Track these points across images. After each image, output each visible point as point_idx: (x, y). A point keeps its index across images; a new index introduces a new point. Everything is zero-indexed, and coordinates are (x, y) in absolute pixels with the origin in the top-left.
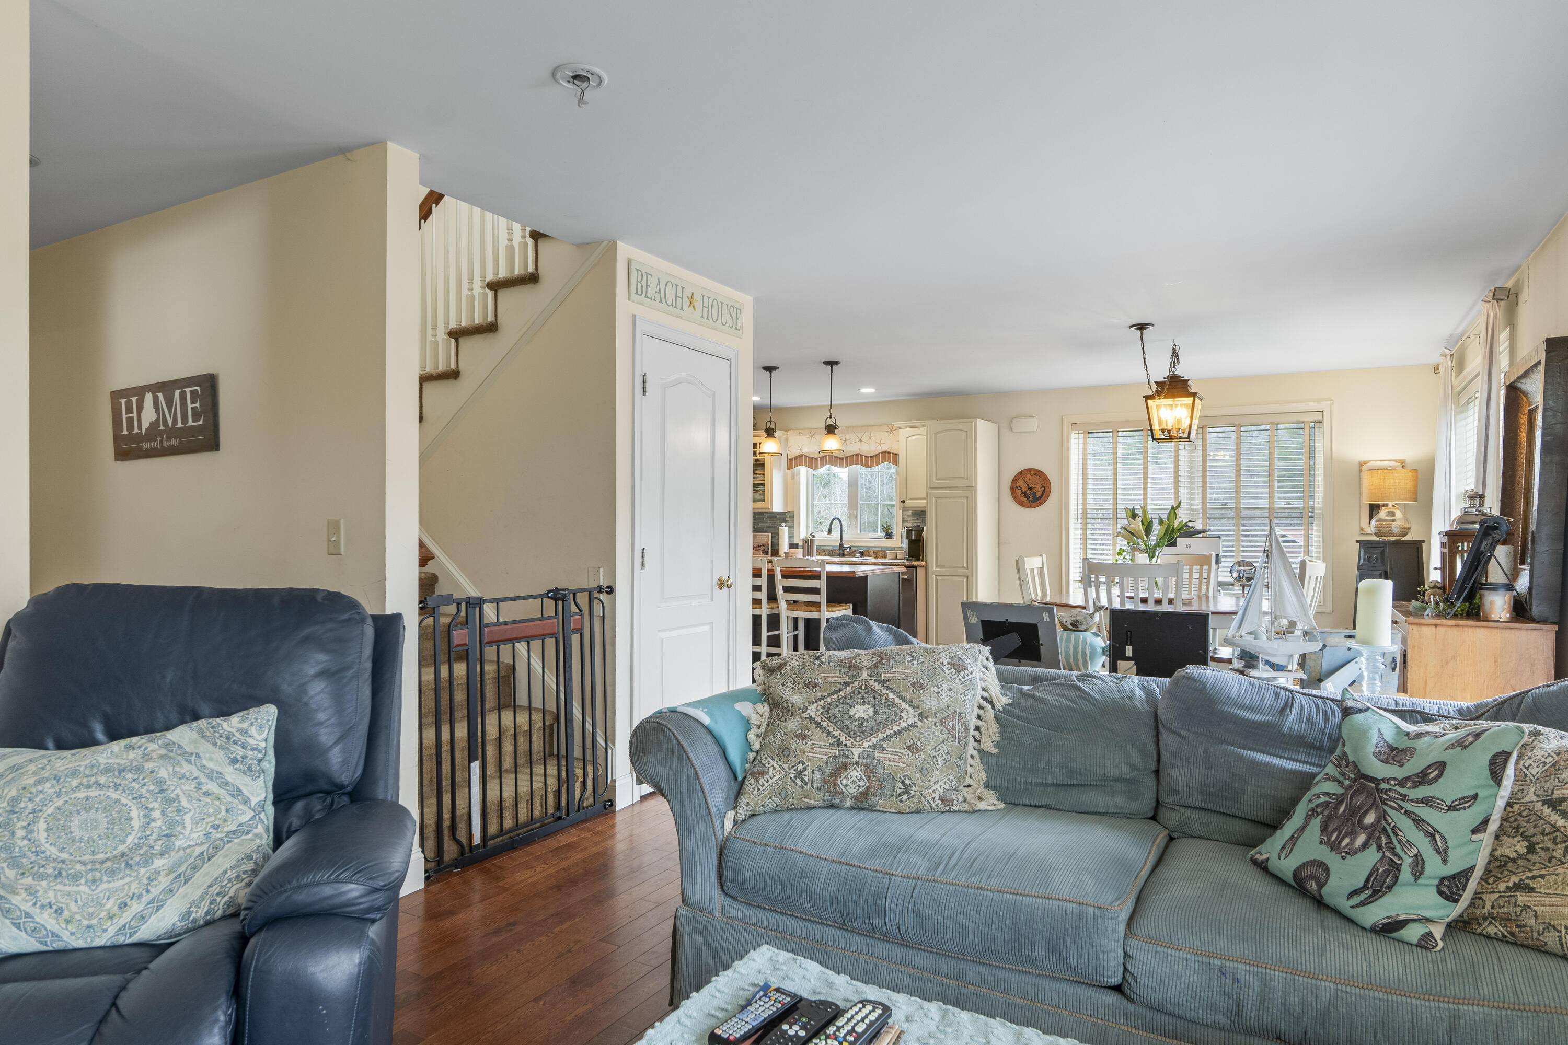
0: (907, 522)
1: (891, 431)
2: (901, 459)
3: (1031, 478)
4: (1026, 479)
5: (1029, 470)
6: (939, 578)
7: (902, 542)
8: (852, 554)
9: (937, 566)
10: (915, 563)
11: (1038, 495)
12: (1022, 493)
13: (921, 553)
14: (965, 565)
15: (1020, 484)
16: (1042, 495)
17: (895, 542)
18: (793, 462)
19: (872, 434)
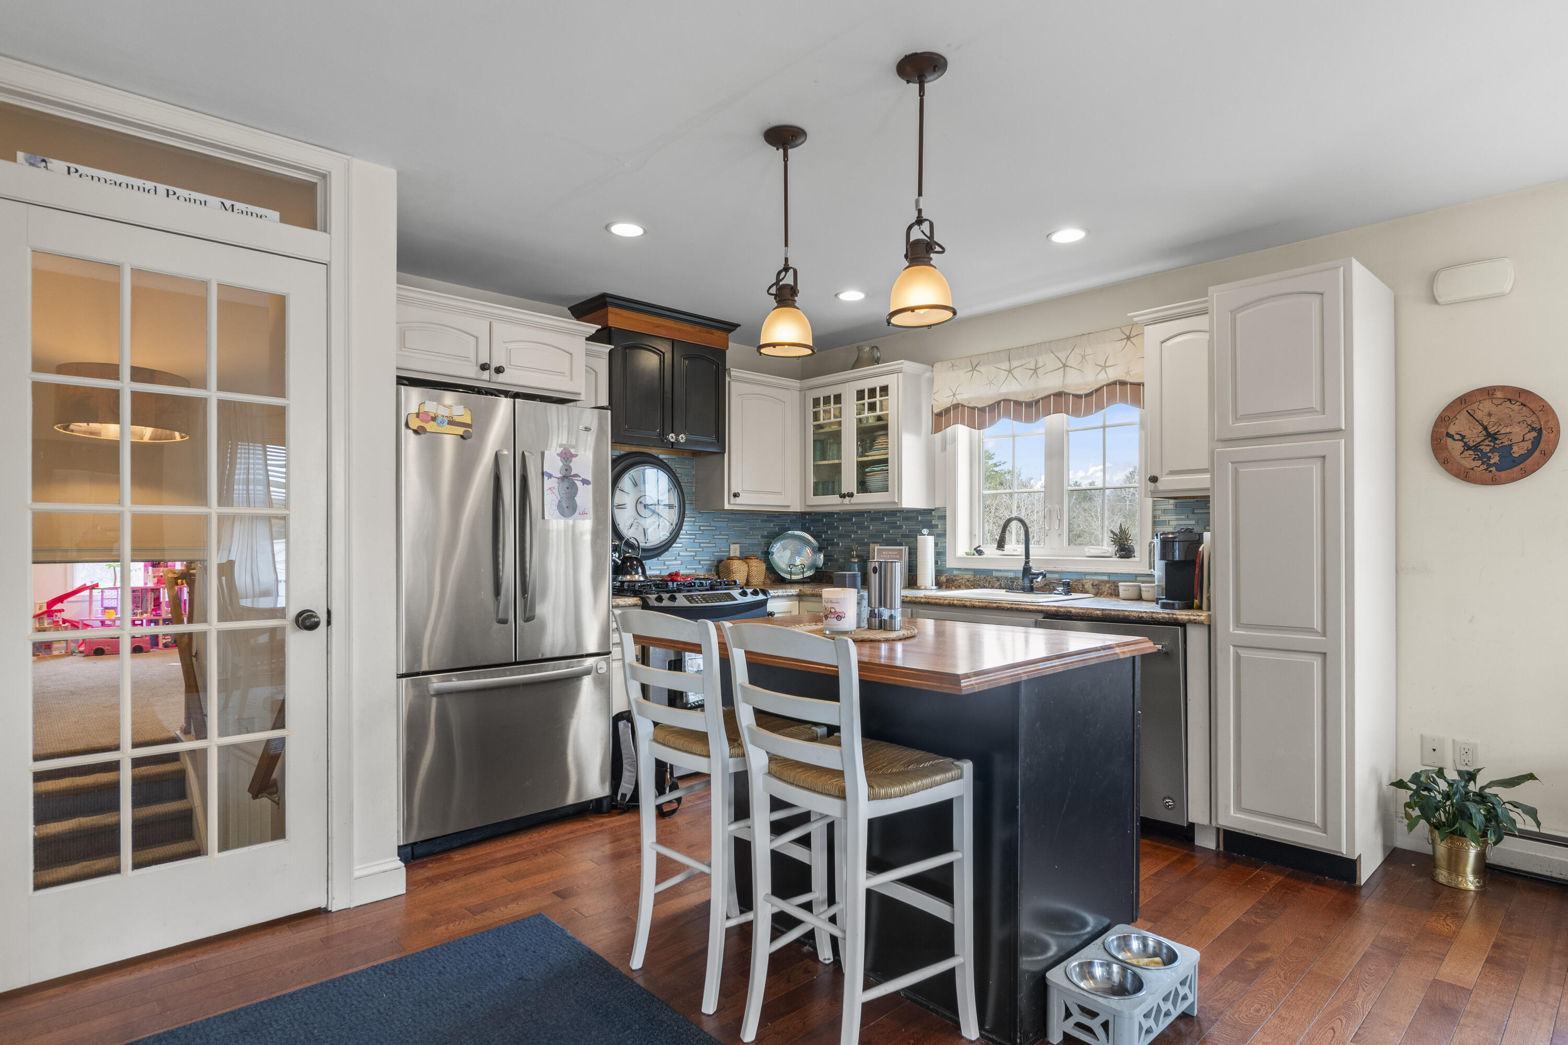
0: (1164, 523)
1: (1129, 338)
2: (1150, 393)
3: (1494, 409)
4: (1479, 415)
5: (1489, 392)
6: (1244, 653)
7: (1152, 566)
8: (1048, 588)
9: (1238, 624)
10: (1182, 615)
11: (1517, 451)
12: (1467, 447)
13: (1197, 591)
14: (1317, 624)
15: (1461, 425)
16: (1530, 453)
17: (1137, 565)
18: (942, 419)
19: (1089, 351)
